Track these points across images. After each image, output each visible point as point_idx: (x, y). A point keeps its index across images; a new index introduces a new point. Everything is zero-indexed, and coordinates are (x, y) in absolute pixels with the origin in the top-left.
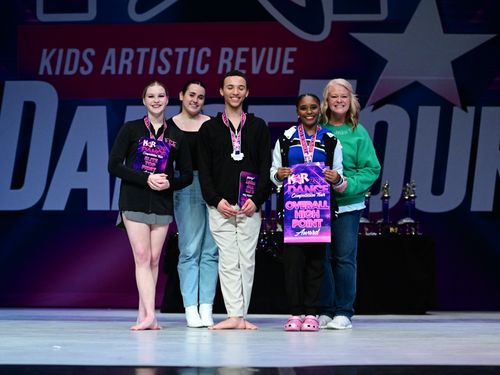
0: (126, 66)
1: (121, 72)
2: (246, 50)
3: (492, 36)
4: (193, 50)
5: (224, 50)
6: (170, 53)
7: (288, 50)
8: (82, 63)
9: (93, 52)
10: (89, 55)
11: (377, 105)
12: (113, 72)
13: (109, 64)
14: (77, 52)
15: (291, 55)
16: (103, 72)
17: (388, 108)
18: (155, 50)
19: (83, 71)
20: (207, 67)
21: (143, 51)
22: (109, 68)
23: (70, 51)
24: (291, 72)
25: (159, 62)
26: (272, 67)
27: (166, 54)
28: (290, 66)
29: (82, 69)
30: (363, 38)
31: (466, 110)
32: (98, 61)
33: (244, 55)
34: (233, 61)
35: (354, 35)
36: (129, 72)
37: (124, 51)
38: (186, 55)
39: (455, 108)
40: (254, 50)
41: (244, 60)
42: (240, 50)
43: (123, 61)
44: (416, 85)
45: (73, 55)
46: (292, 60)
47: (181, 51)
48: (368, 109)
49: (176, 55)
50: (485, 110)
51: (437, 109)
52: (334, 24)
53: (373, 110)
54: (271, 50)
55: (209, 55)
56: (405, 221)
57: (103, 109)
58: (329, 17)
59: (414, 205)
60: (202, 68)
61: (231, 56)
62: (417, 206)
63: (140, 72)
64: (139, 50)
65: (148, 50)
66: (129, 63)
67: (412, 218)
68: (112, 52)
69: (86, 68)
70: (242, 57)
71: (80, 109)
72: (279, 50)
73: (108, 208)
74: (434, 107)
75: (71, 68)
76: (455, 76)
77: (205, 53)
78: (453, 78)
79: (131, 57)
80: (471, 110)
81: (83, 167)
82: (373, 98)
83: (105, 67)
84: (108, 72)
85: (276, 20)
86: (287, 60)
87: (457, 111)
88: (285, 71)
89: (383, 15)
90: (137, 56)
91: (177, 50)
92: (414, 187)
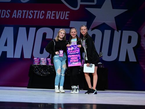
0: (19, 15)
1: (18, 17)
2: (55, 12)
3: (127, 10)
4: (39, 11)
5: (48, 12)
6: (32, 12)
7: (67, 12)
8: (6, 14)
9: (10, 11)
10: (8, 12)
11: (93, 29)
12: (16, 17)
13: (14, 15)
14: (5, 11)
15: (68, 14)
16: (13, 17)
17: (96, 30)
18: (28, 11)
19: (6, 17)
20: (43, 16)
21: (24, 11)
22: (14, 16)
23: (3, 11)
24: (68, 19)
25: (29, 15)
26: (62, 17)
27: (31, 12)
28: (67, 17)
29: (6, 16)
30: (89, 9)
31: (118, 32)
32: (11, 14)
33: (54, 13)
34: (51, 15)
35: (86, 8)
36: (20, 17)
37: (19, 11)
38: (37, 13)
39: (115, 31)
40: (57, 12)
41: (54, 15)
42: (53, 12)
43: (18, 14)
44: (104, 24)
45: (4, 12)
46: (68, 15)
47: (36, 12)
48: (90, 30)
49: (34, 13)
50: (124, 31)
51: (110, 31)
52: (81, 5)
53: (91, 30)
54: (62, 12)
55: (44, 13)
56: (99, 63)
57: (12, 28)
58: (79, 3)
59: (102, 59)
60: (42, 17)
61: (50, 14)
62: (103, 59)
63: (23, 17)
64: (23, 11)
65: (26, 11)
66: (20, 14)
67: (101, 62)
68: (15, 11)
69: (8, 16)
70: (53, 14)
71: (5, 28)
72: (64, 12)
73: (13, 57)
74: (109, 30)
75: (3, 16)
76: (115, 21)
77: (43, 12)
78: (115, 22)
79: (21, 13)
80: (120, 31)
81: (6, 45)
82: (91, 27)
83: (13, 16)
84: (14, 17)
85: (64, 3)
86: (67, 15)
87: (116, 32)
88: (66, 18)
89: (95, 3)
90: (23, 12)
91: (34, 11)
92: (102, 53)
